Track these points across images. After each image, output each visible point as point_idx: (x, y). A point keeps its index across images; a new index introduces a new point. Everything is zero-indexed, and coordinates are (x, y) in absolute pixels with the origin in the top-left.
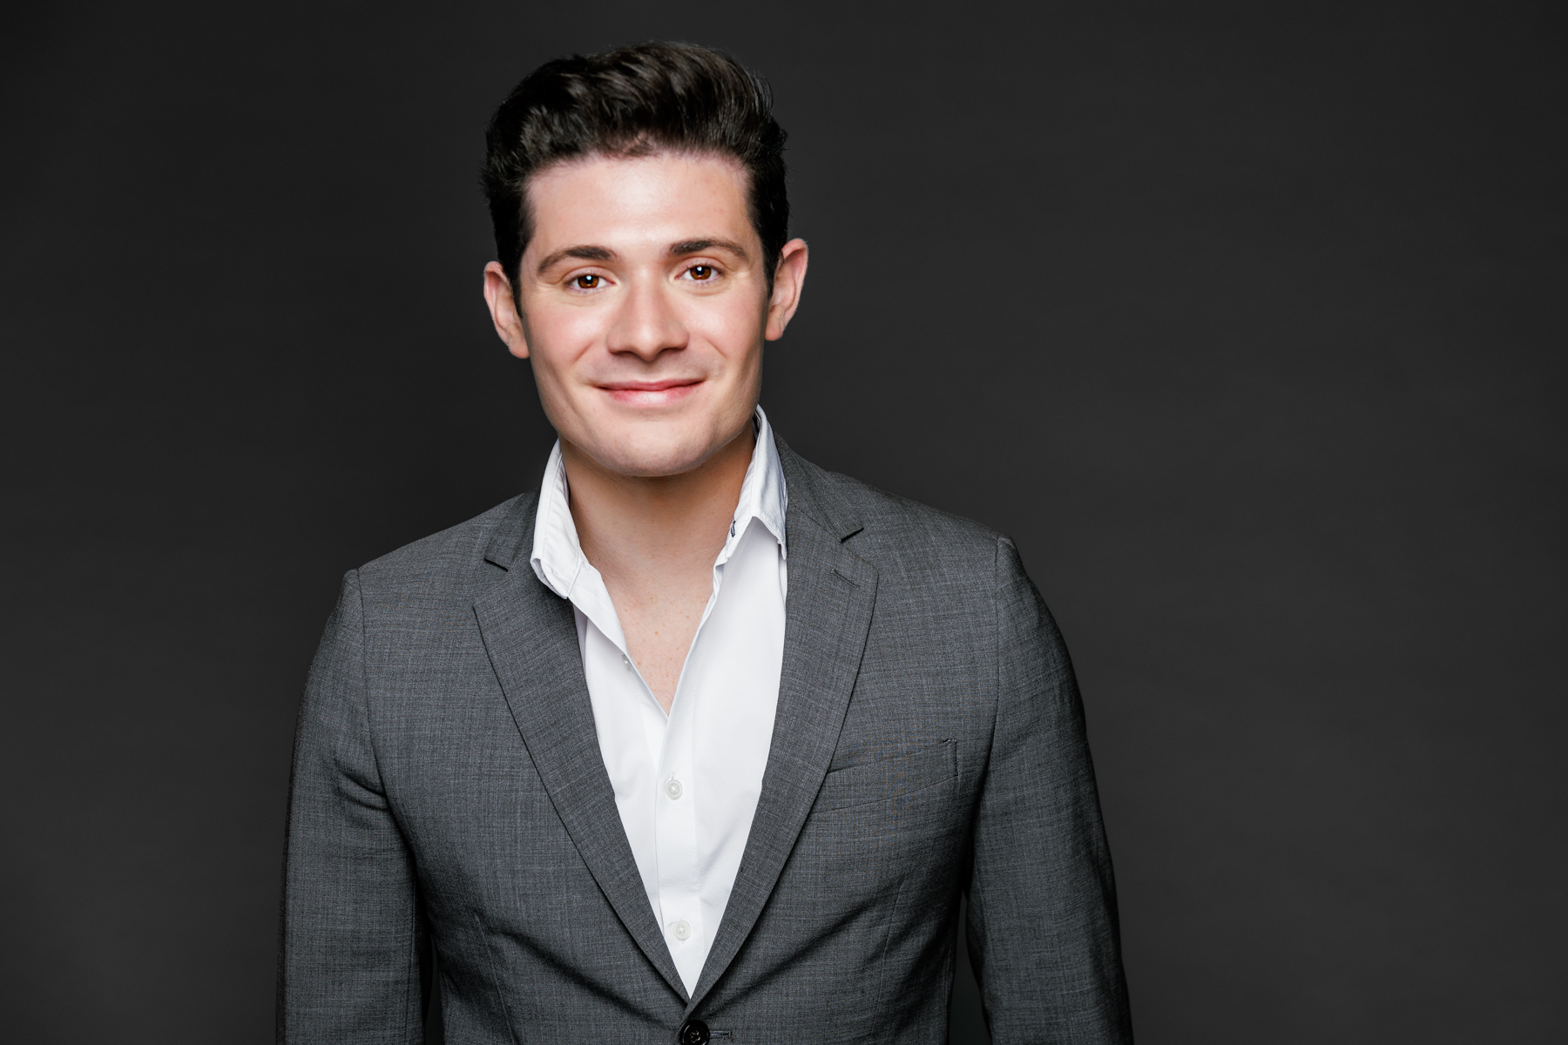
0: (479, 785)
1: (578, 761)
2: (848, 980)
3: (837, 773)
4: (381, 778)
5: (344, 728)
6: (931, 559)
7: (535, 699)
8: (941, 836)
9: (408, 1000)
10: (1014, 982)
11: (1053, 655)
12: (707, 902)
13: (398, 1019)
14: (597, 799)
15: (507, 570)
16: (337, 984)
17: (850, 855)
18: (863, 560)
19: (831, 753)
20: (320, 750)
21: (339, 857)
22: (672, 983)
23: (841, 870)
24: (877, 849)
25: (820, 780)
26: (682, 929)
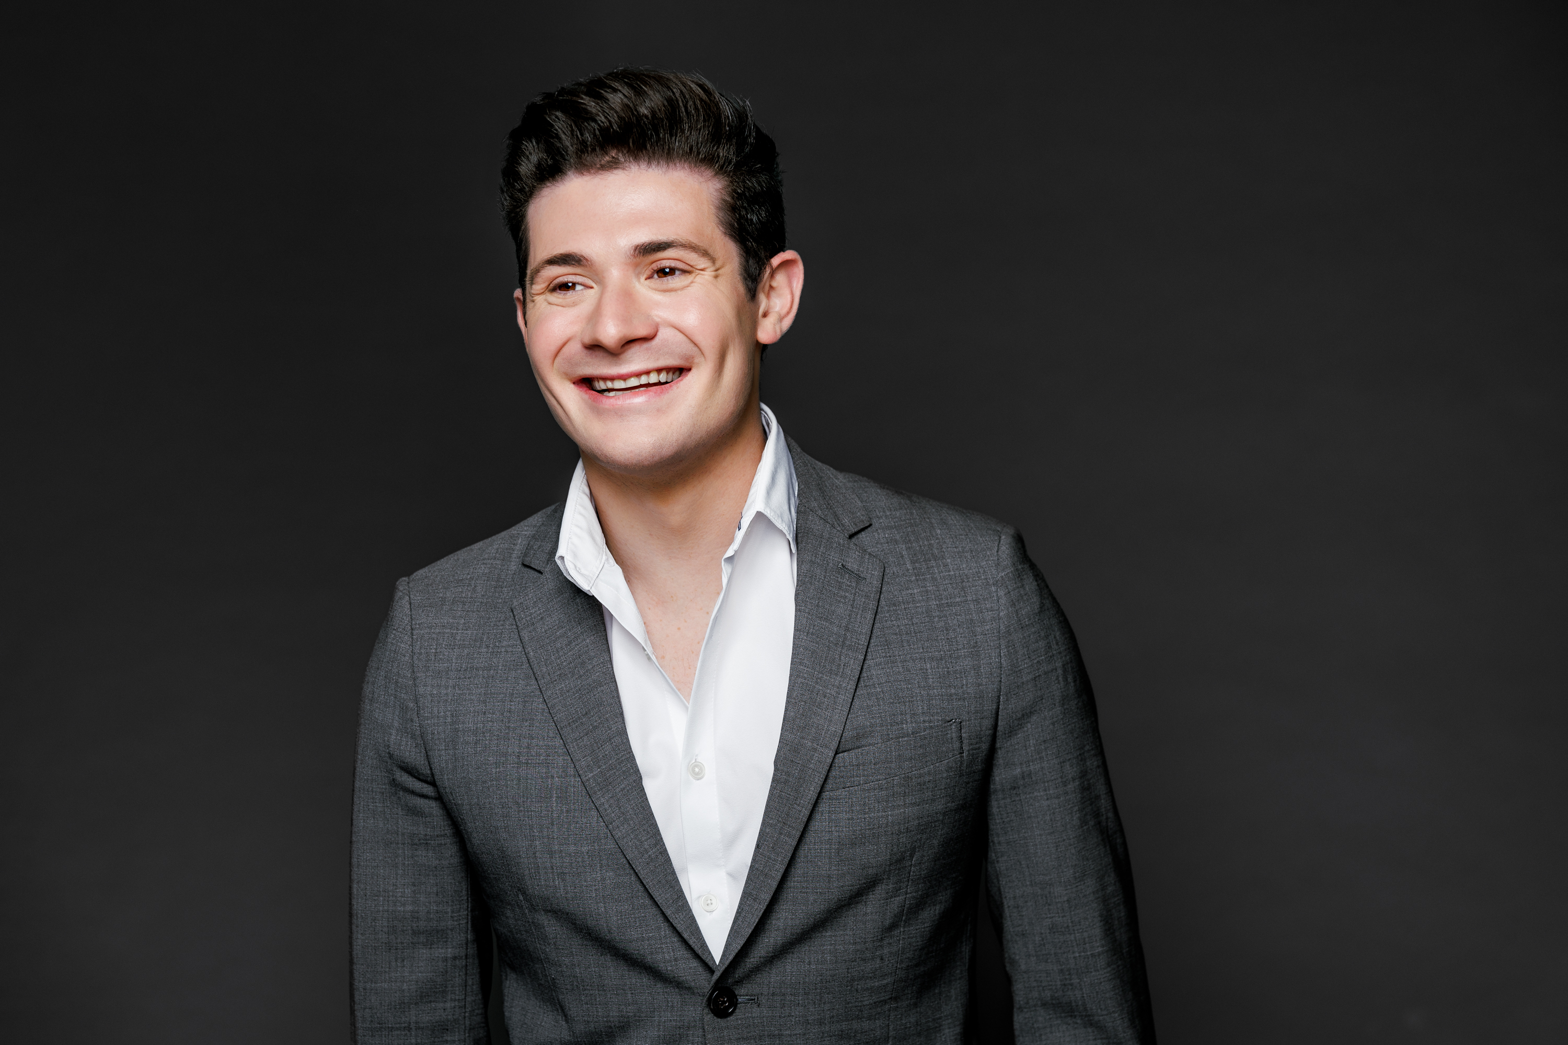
0: (518, 772)
1: (608, 747)
2: (867, 949)
3: (846, 754)
4: (431, 769)
5: (396, 724)
6: (936, 551)
7: (568, 691)
8: (951, 810)
9: (466, 974)
10: (1031, 946)
11: (1055, 637)
12: (731, 875)
13: (457, 992)
14: (626, 782)
15: (542, 573)
16: (399, 961)
17: (861, 830)
18: (870, 554)
19: (839, 735)
20: (375, 745)
21: (398, 843)
22: (700, 952)
23: (853, 844)
24: (887, 824)
25: (829, 761)
26: (709, 902)
